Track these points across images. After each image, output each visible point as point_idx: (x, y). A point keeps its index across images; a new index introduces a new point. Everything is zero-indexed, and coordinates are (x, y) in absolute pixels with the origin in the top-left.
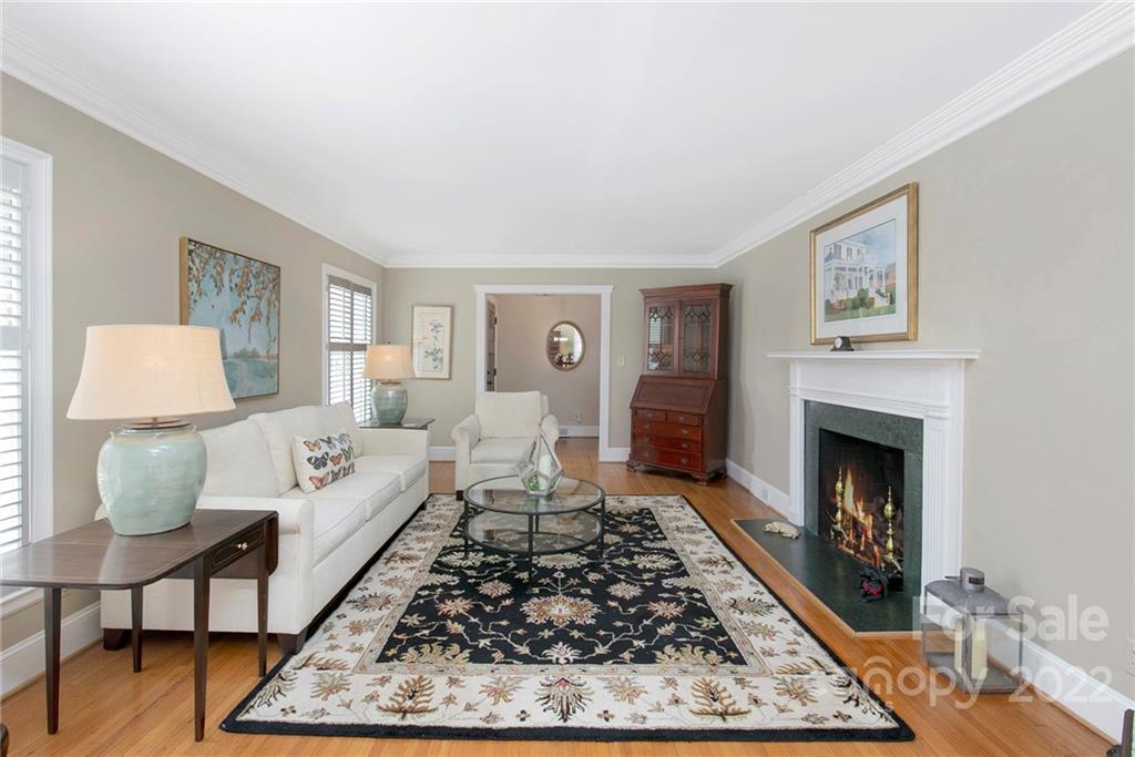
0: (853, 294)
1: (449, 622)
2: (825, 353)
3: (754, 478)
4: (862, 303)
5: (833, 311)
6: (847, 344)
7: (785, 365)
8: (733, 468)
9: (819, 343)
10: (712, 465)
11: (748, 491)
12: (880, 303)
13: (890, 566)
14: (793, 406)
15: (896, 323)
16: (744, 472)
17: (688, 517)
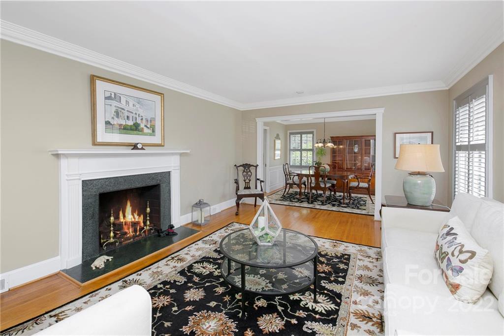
1: (326, 262)
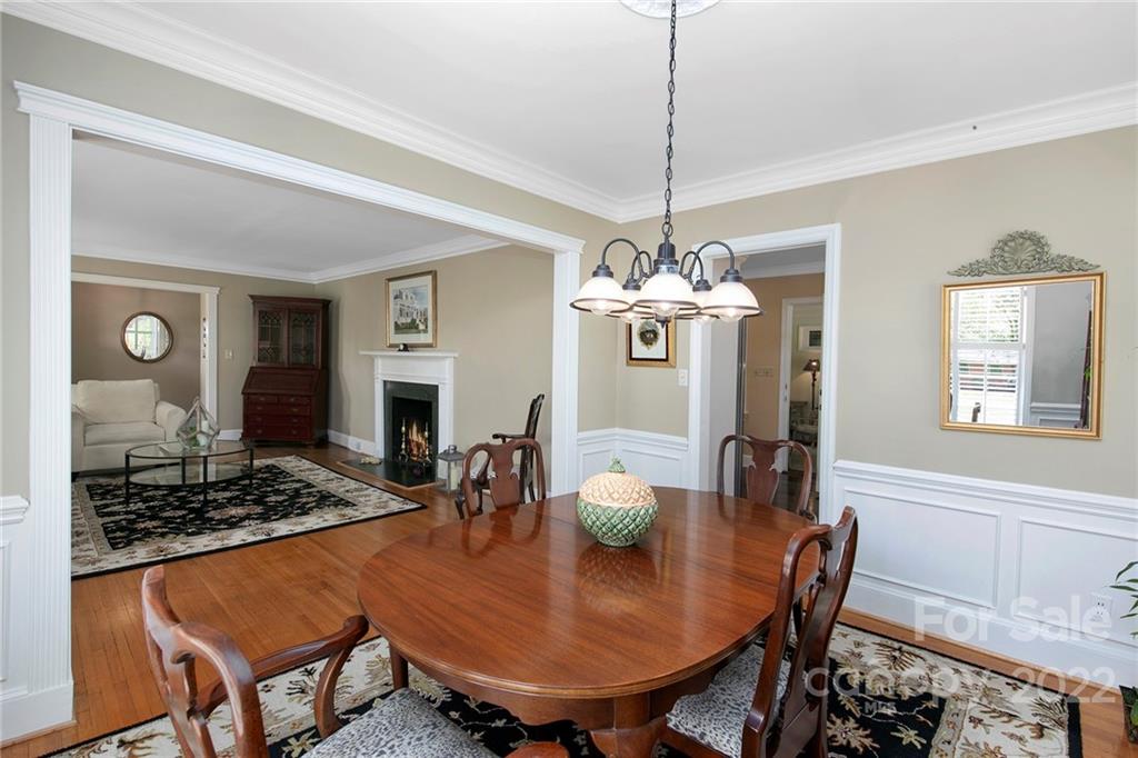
0: (409, 320)
2: (395, 353)
3: (351, 438)
4: (412, 327)
5: (399, 328)
6: (406, 348)
7: (372, 359)
8: (333, 435)
9: (391, 346)
10: (318, 434)
11: (346, 448)
12: (422, 327)
13: (427, 463)
14: (376, 385)
15: (426, 338)
16: (344, 436)
17: (306, 464)
